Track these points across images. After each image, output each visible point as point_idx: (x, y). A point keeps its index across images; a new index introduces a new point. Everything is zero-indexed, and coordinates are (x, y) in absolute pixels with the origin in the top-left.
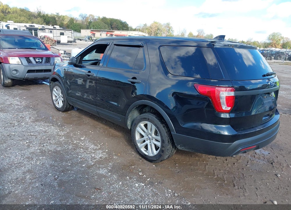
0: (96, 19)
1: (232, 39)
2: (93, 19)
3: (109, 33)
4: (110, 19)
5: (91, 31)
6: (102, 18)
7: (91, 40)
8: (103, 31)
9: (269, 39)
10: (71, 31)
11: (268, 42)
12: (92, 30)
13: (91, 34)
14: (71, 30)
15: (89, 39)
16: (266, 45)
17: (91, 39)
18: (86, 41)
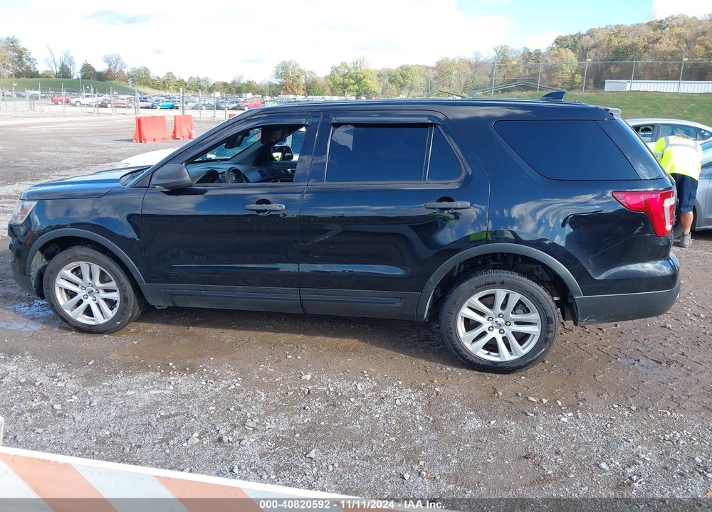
1: (198, 78)
9: (277, 76)
11: (277, 81)
16: (273, 89)
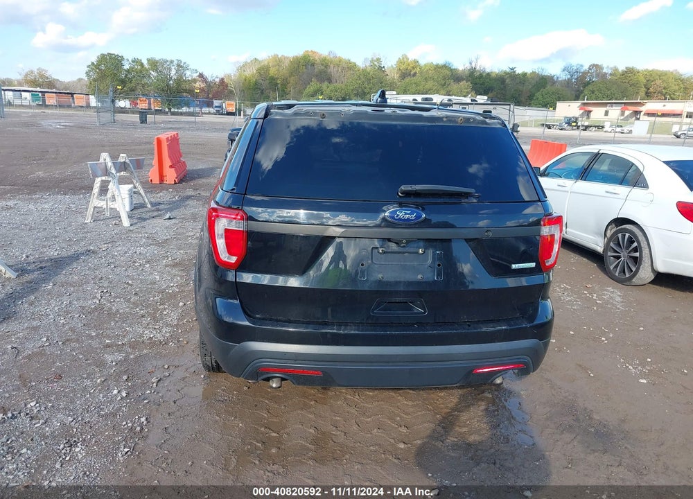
0: (606, 74)
2: (598, 75)
3: (630, 107)
4: (646, 70)
5: (582, 106)
6: (623, 71)
7: (574, 128)
8: (615, 103)
10: (508, 107)
12: (585, 101)
13: (582, 111)
14: (509, 105)
15: (569, 123)
17: (574, 124)
18: (561, 129)
